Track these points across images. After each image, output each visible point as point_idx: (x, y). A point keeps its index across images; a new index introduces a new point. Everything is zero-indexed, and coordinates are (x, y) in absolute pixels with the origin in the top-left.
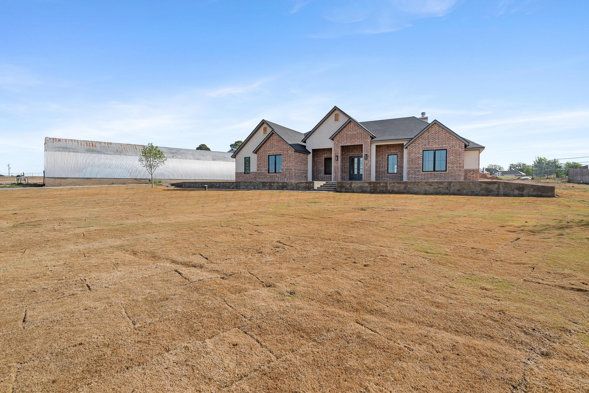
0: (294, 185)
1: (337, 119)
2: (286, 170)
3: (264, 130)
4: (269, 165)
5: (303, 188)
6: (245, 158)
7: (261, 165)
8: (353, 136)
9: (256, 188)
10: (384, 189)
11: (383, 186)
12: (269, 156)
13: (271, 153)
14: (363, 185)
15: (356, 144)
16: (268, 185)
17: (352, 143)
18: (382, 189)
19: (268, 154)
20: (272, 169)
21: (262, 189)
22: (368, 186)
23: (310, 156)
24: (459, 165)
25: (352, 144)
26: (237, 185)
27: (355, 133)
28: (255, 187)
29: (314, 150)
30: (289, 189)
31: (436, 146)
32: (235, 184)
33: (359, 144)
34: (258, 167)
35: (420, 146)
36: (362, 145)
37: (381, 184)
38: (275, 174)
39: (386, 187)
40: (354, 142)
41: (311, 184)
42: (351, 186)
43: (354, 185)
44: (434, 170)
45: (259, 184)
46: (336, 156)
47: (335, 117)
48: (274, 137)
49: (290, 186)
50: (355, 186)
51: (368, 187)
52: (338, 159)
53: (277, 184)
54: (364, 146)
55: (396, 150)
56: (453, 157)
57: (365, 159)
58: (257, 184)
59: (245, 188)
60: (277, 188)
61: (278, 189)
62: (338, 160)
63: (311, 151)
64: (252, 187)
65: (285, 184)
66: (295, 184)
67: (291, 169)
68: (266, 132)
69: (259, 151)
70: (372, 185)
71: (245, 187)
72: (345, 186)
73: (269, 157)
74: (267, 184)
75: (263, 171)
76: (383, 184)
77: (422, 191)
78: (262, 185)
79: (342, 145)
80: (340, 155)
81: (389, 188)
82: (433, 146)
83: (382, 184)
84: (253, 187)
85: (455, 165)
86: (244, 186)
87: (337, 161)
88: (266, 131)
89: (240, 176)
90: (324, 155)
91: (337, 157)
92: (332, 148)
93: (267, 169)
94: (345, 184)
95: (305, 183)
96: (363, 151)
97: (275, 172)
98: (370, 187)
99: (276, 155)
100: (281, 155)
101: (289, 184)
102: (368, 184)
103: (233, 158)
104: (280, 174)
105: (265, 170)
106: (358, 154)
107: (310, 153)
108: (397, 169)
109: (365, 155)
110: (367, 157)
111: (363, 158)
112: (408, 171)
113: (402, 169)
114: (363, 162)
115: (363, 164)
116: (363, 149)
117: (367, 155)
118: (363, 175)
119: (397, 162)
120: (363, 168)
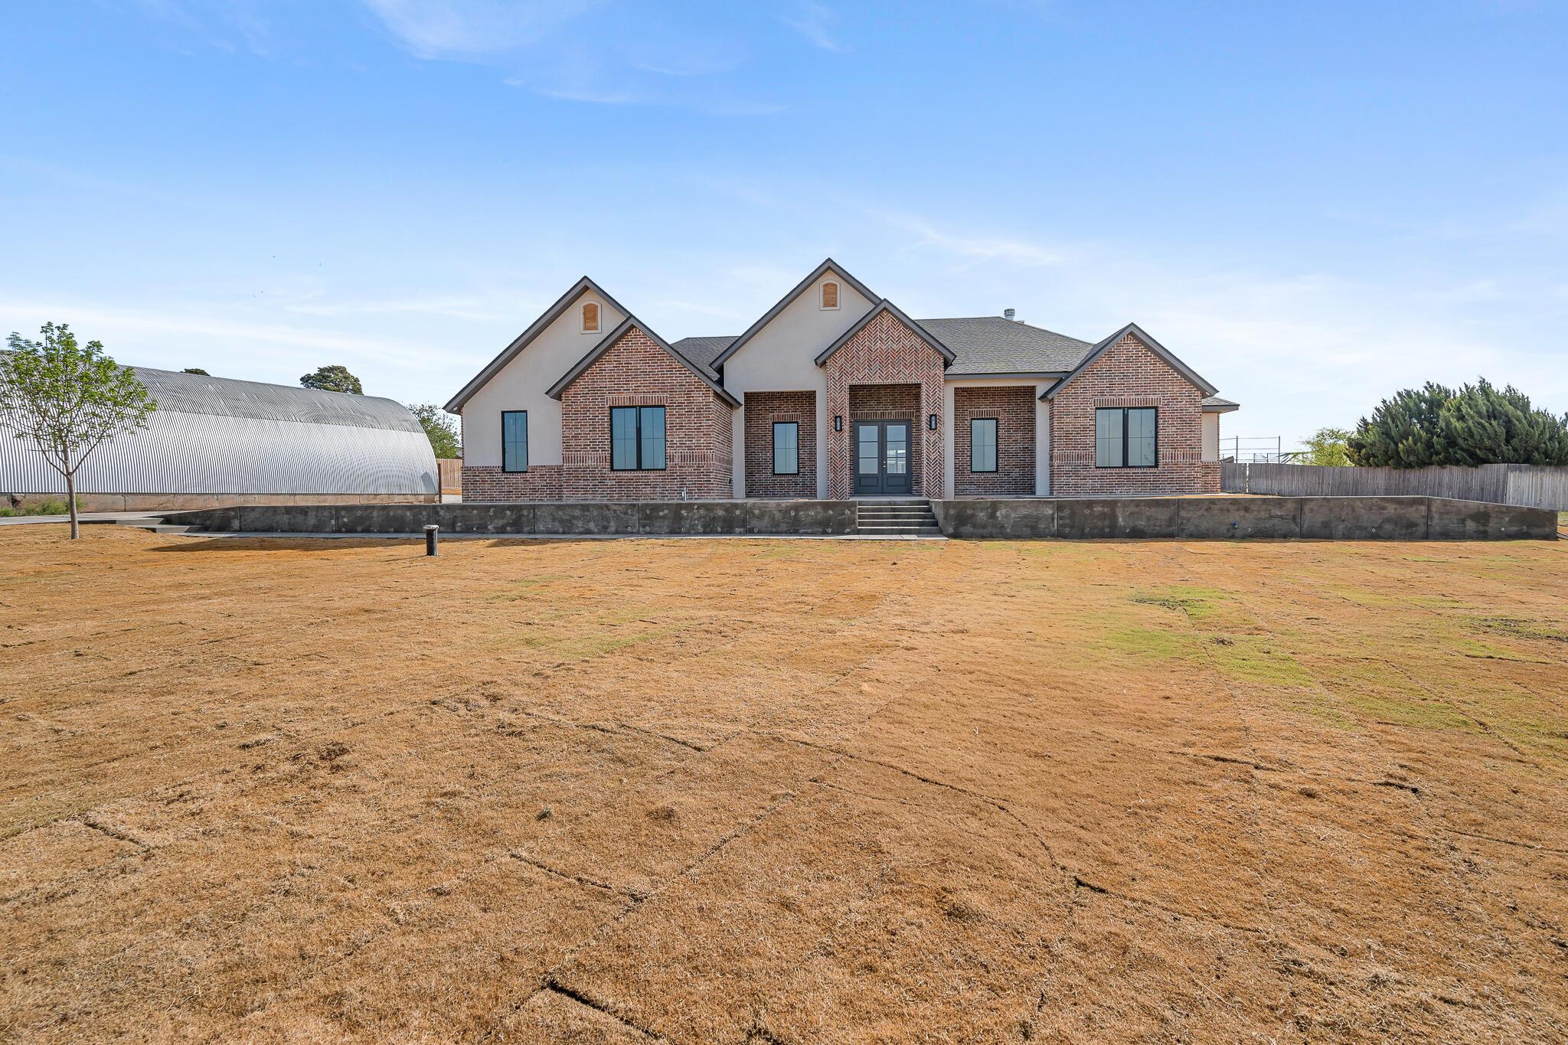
0: (778, 515)
1: (830, 301)
2: (683, 458)
3: (584, 314)
4: (612, 442)
5: (812, 525)
6: (503, 413)
7: (582, 442)
8: (889, 359)
9: (613, 529)
10: (1107, 523)
11: (1103, 516)
12: (611, 408)
13: (623, 398)
14: (1035, 513)
15: (901, 382)
16: (664, 517)
17: (887, 378)
18: (1100, 523)
19: (610, 404)
20: (625, 456)
21: (638, 533)
22: (1054, 514)
23: (739, 416)
24: (1188, 451)
25: (889, 382)
26: (520, 517)
27: (895, 346)
28: (605, 523)
29: (749, 397)
30: (756, 530)
31: (1130, 398)
32: (508, 513)
33: (909, 381)
34: (567, 447)
35: (1089, 395)
36: (918, 386)
37: (1095, 509)
38: (640, 474)
39: (1113, 517)
40: (893, 376)
41: (847, 512)
42: (993, 516)
43: (1004, 511)
44: (1125, 465)
45: (626, 513)
46: (836, 417)
47: (825, 293)
48: (635, 340)
49: (758, 518)
50: (1007, 517)
51: (1053, 519)
52: (841, 426)
53: (702, 512)
54: (924, 387)
55: (993, 404)
56: (1174, 429)
57: (931, 429)
58: (615, 511)
59: (561, 530)
60: (704, 527)
61: (708, 530)
62: (841, 430)
63: (742, 401)
64: (592, 526)
65: (738, 512)
66: (780, 511)
67: (704, 458)
68: (594, 324)
69: (572, 391)
70: (1067, 512)
71: (557, 524)
72: (973, 516)
73: (611, 414)
74: (661, 514)
75: (589, 463)
76: (1103, 507)
77: (1223, 529)
78: (636, 518)
79: (854, 382)
80: (846, 414)
81: (1120, 520)
82: (1123, 397)
83: (1100, 509)
84: (596, 525)
85: (1180, 452)
86: (554, 520)
87: (838, 434)
88: (594, 318)
89: (484, 481)
90: (771, 414)
91: (838, 419)
92: (815, 392)
93: (607, 454)
94: (973, 509)
95: (819, 509)
96: (924, 404)
97: (639, 468)
98: (1061, 518)
99: (641, 407)
100: (664, 406)
101: (757, 512)
102: (1053, 508)
103: (451, 411)
104: (658, 473)
105: (600, 459)
106: (883, 414)
107: (740, 405)
108: (997, 460)
109: (931, 416)
110: (936, 424)
111: (924, 425)
112: (1056, 465)
113: (1013, 461)
114: (924, 437)
115: (924, 442)
116: (924, 396)
117: (935, 415)
118: (925, 478)
119: (997, 441)
120: (924, 456)
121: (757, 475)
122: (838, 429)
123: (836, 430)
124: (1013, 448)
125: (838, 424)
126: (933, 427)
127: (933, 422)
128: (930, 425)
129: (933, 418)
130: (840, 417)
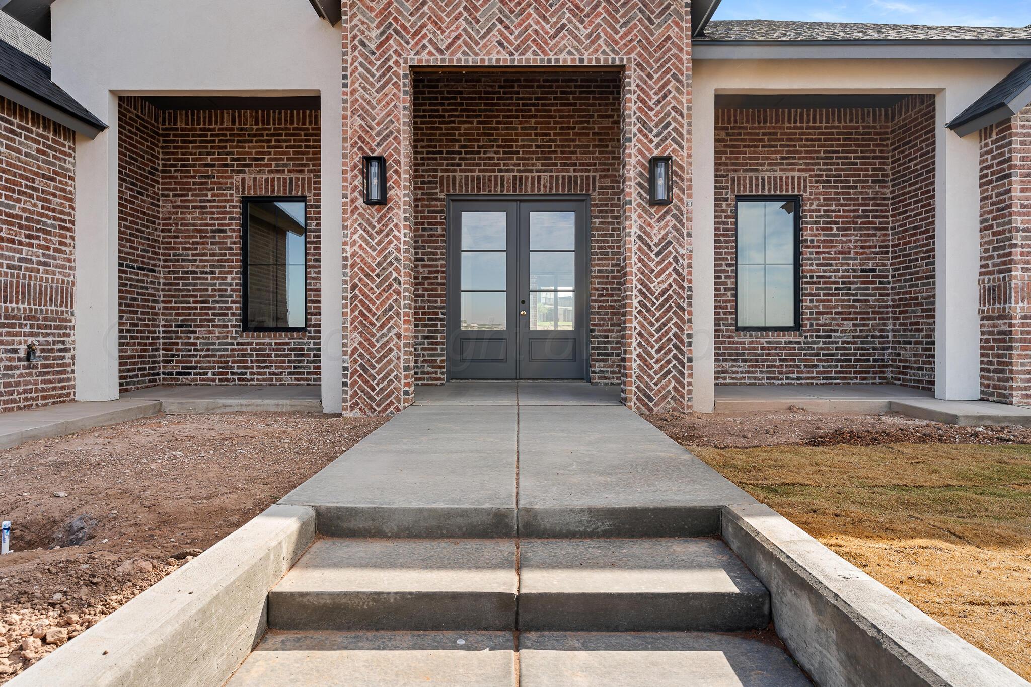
15: (565, 59)
17: (522, 48)
29: (135, 107)
33: (590, 58)
40: (540, 42)
46: (368, 161)
52: (383, 189)
54: (632, 79)
57: (653, 202)
62: (383, 201)
79: (425, 58)
80: (400, 152)
87: (374, 214)
90: (237, 177)
91: (375, 169)
92: (316, 95)
96: (632, 127)
107: (100, 127)
108: (798, 302)
109: (655, 162)
110: (669, 189)
111: (633, 191)
112: (1019, 313)
113: (837, 304)
114: (633, 225)
115: (632, 243)
116: (631, 105)
117: (667, 159)
118: (634, 351)
119: (797, 253)
120: (634, 281)
121: (201, 332)
122: (375, 195)
123: (369, 202)
124: (839, 270)
125: (375, 181)
126: (661, 195)
127: (661, 182)
128: (652, 190)
129: (661, 170)
130: (381, 160)
